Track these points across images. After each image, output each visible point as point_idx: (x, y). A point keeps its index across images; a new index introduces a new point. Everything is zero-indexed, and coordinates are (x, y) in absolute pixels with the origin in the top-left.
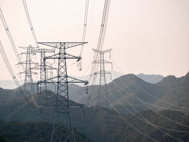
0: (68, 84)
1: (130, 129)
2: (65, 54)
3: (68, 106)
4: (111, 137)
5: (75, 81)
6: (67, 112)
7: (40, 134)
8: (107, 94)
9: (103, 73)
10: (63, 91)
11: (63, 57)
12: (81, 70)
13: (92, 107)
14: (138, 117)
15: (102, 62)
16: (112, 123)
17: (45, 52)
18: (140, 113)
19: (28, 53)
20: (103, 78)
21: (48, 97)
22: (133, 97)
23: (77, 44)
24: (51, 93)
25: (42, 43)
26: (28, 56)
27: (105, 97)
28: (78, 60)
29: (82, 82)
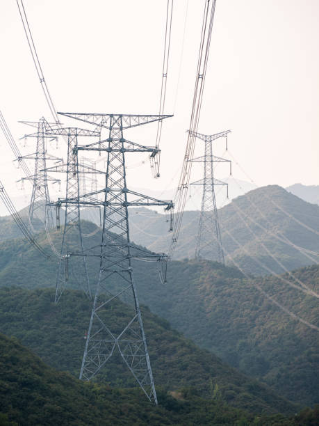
0: (128, 207)
1: (269, 308)
2: (122, 140)
3: (128, 257)
4: (228, 327)
5: (145, 201)
6: (128, 271)
7: (65, 317)
8: (218, 232)
9: (209, 183)
10: (116, 224)
11: (117, 147)
12: (158, 176)
13: (186, 260)
14: (288, 282)
15: (208, 159)
16: (229, 295)
17: (76, 135)
18: (293, 272)
19: (41, 135)
20: (209, 194)
21: (83, 235)
22: (278, 238)
23: (150, 119)
24: (91, 226)
25: (68, 114)
26: (41, 142)
27: (215, 237)
28: (153, 156)
29: (160, 203)
